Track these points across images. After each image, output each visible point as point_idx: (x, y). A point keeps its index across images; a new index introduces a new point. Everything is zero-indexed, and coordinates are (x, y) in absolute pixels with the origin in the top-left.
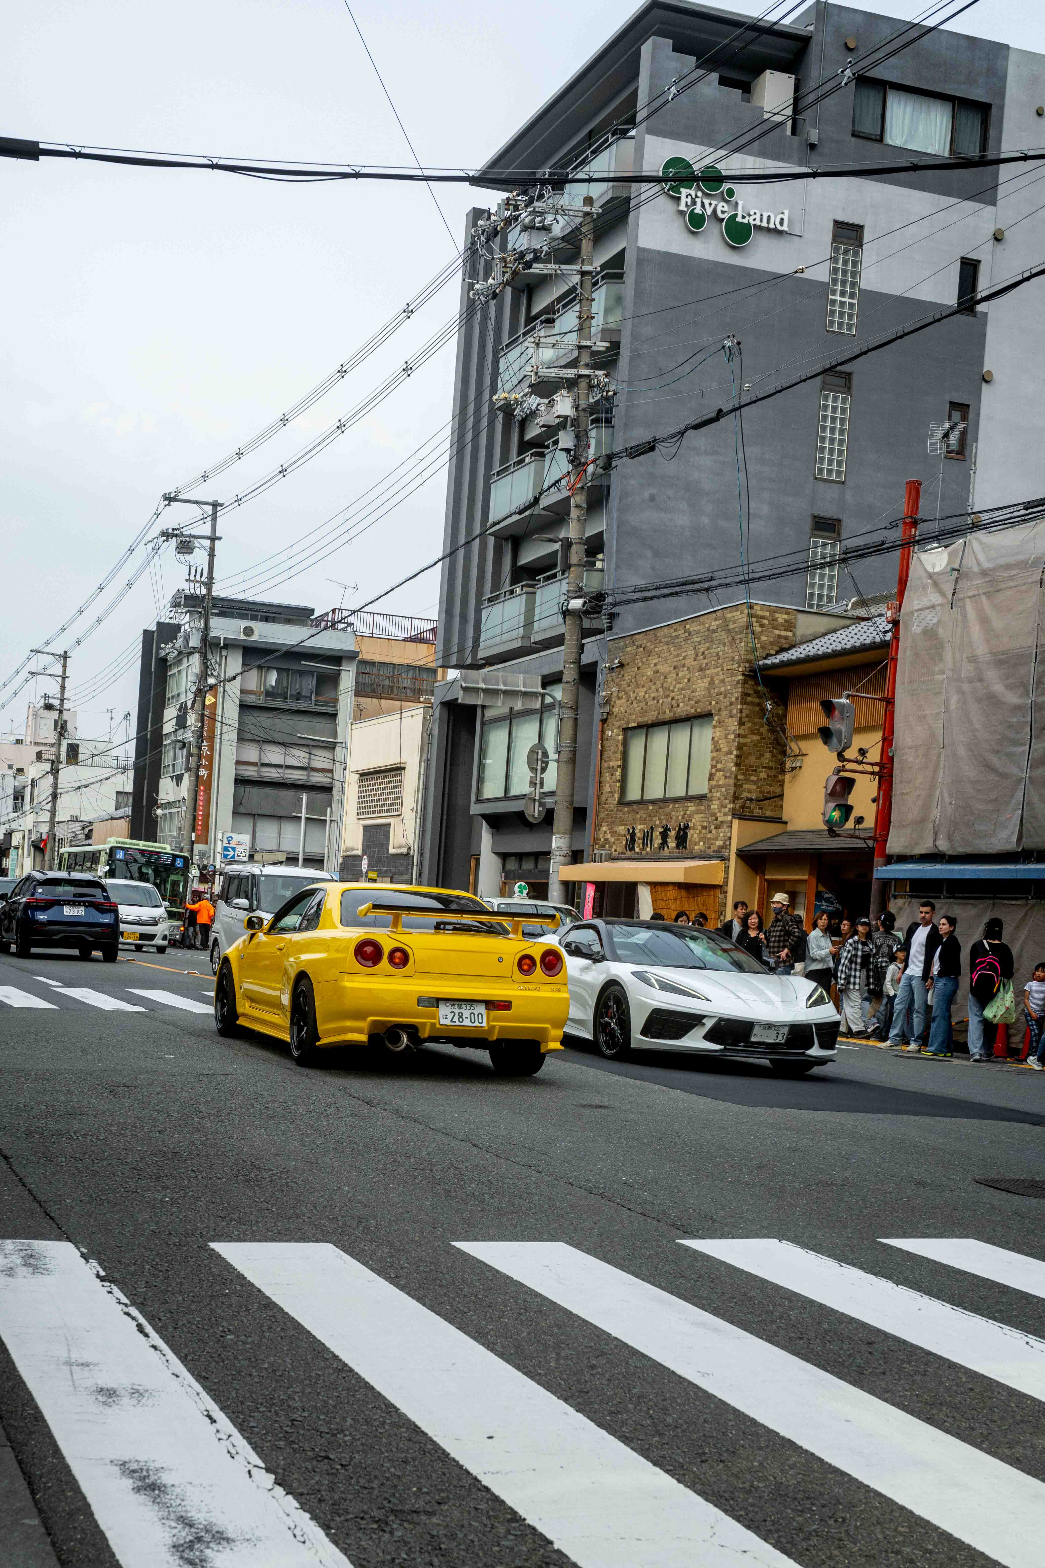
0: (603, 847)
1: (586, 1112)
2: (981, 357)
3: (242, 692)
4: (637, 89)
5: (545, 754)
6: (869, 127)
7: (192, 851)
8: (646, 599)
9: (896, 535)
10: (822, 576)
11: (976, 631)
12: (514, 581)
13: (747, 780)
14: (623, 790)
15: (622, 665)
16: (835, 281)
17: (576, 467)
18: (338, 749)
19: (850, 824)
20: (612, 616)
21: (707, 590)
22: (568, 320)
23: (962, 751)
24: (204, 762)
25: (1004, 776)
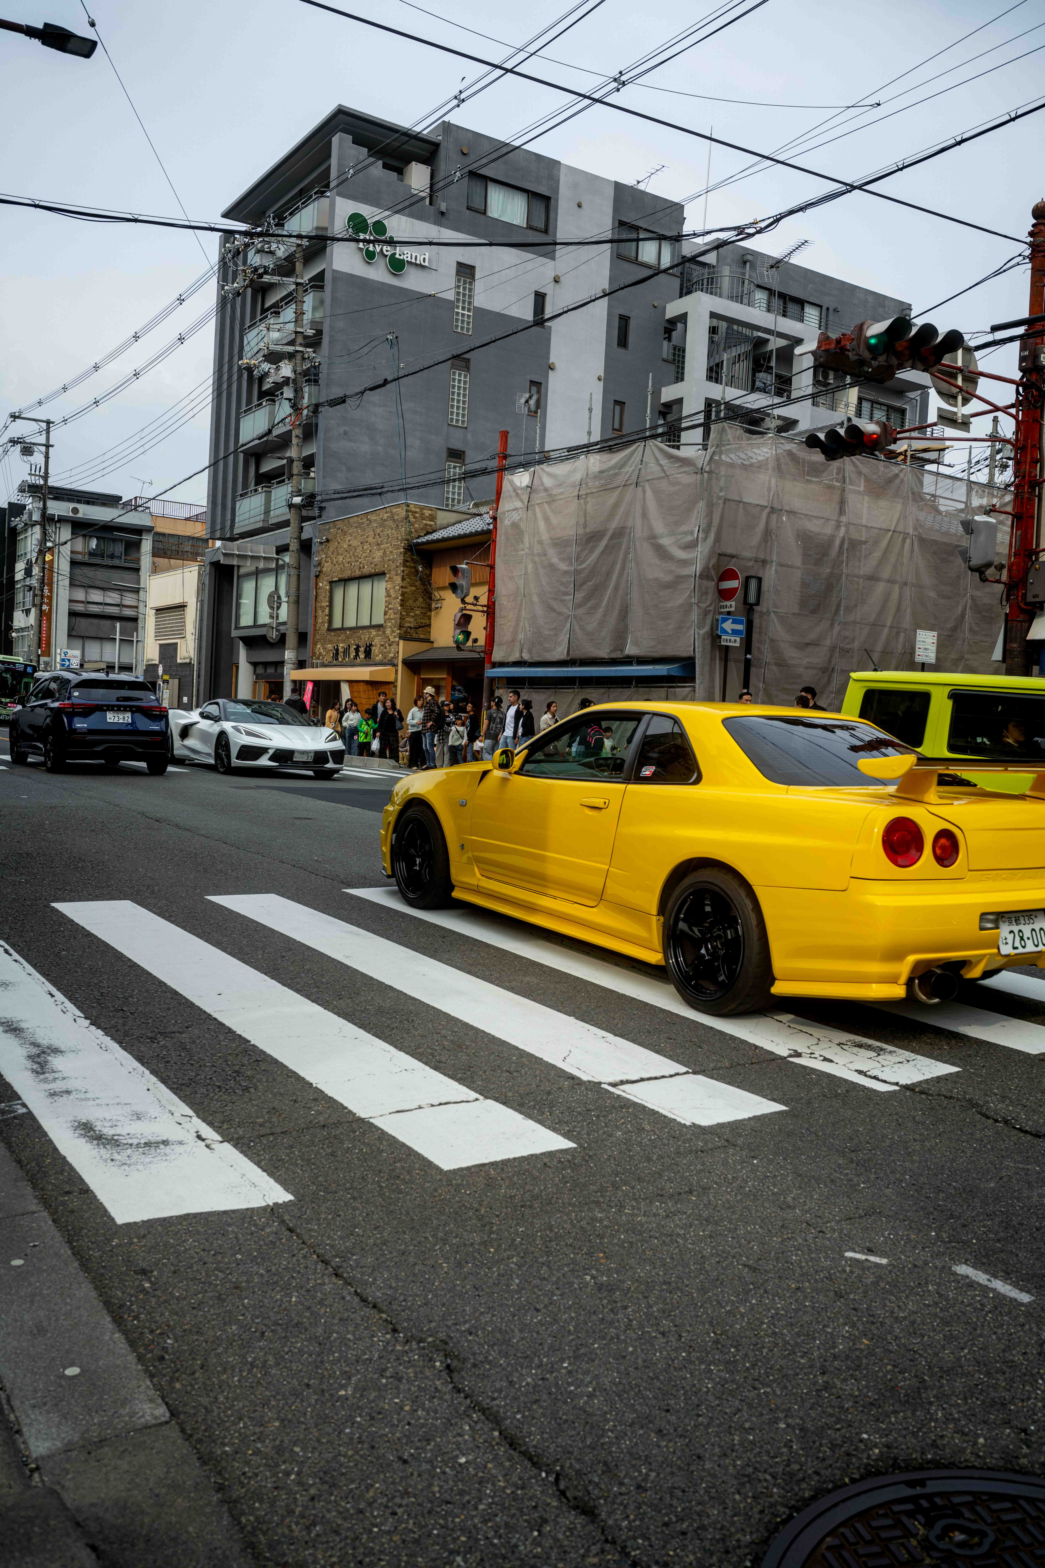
0: (318, 658)
1: (297, 822)
2: (548, 353)
3: (72, 552)
4: (329, 166)
5: (279, 598)
6: (477, 204)
7: (38, 662)
8: (342, 498)
9: (494, 464)
10: (454, 487)
11: (542, 525)
12: (257, 484)
13: (408, 615)
14: (330, 621)
15: (328, 541)
16: (458, 300)
17: (295, 410)
18: (141, 593)
19: (470, 643)
20: (321, 509)
21: (380, 494)
22: (288, 313)
23: (535, 599)
24: (46, 600)
25: (559, 614)
